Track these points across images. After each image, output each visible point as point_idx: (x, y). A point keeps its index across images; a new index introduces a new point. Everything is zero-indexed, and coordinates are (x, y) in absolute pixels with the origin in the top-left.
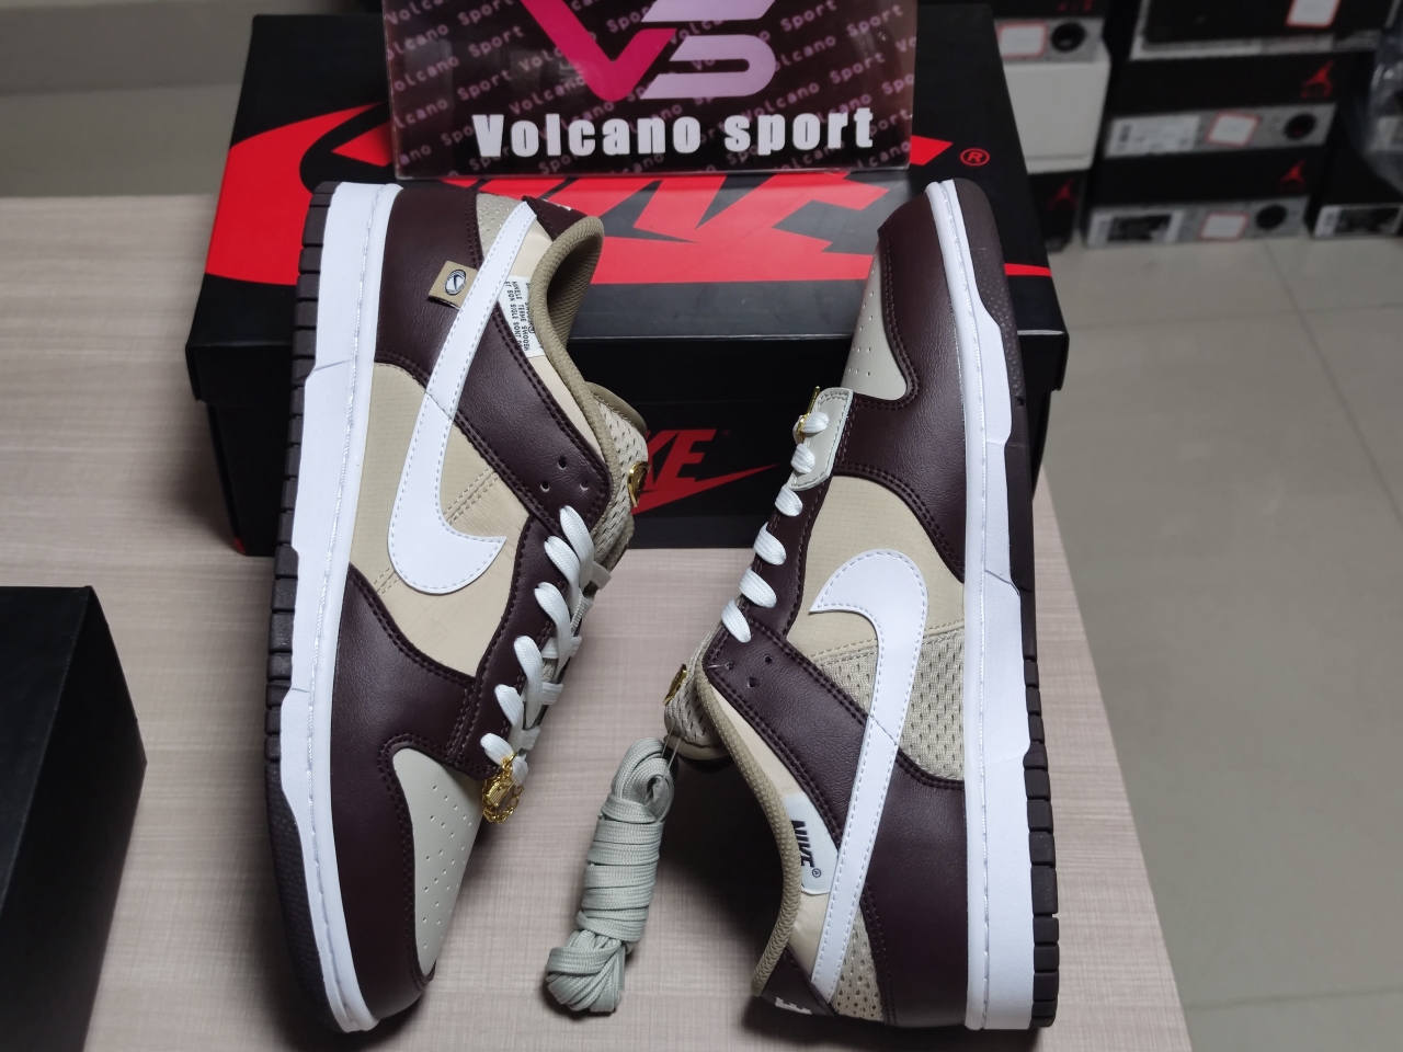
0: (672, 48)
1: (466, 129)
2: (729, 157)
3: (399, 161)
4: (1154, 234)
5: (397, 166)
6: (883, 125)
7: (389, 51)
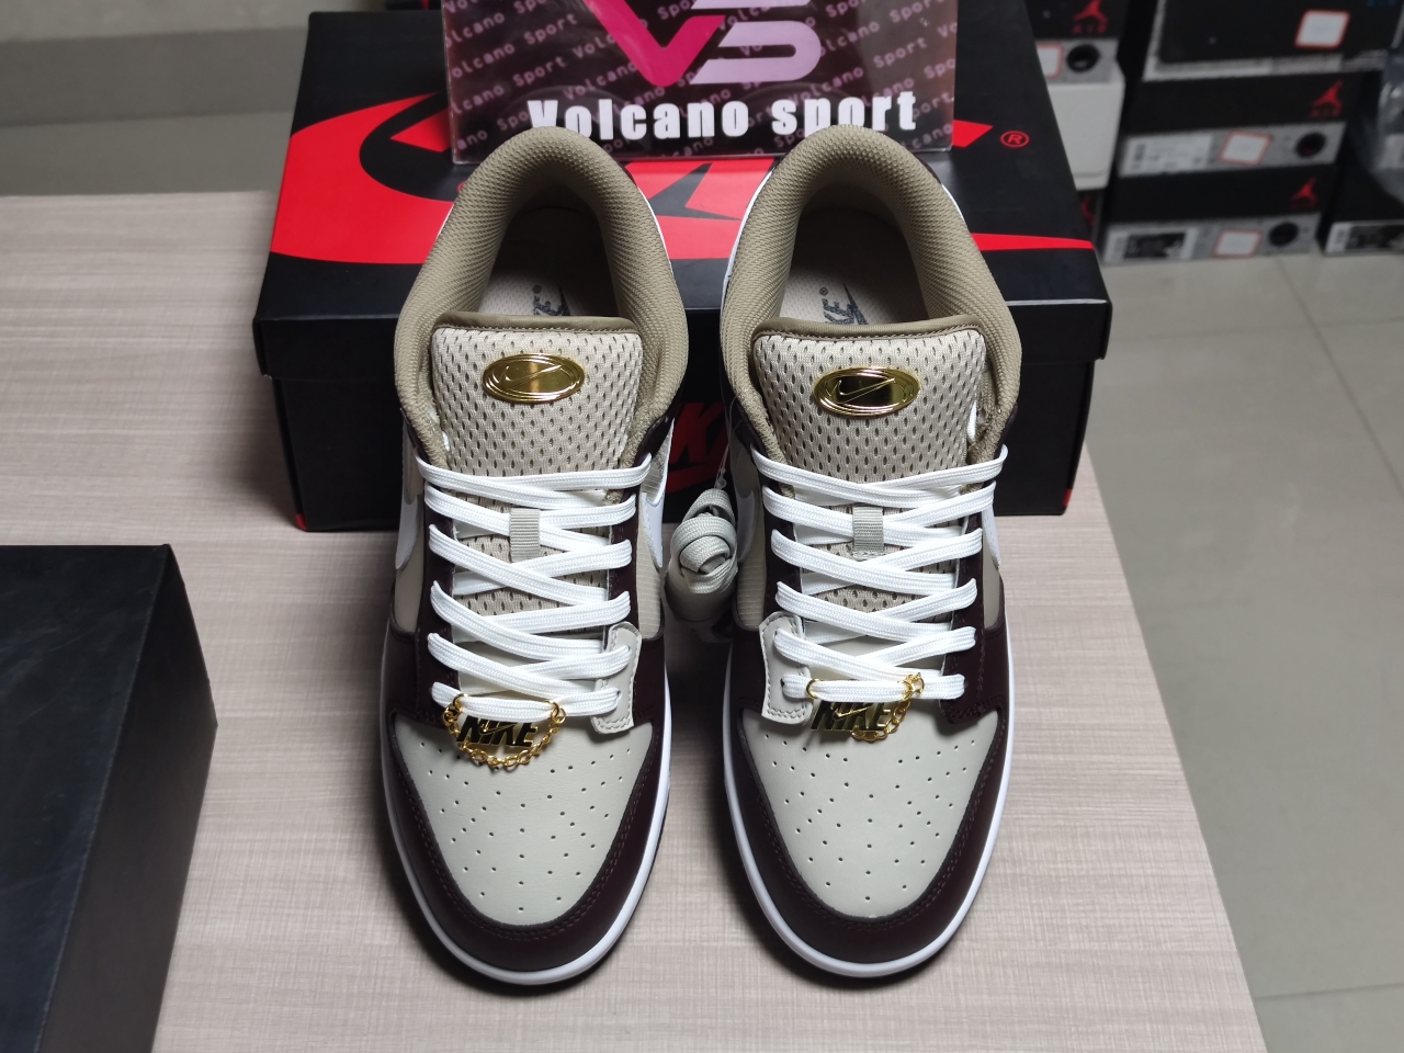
0: (720, 34)
1: (521, 114)
2: (776, 140)
3: (457, 146)
4: (1169, 251)
5: (455, 151)
6: (926, 108)
7: (446, 38)
